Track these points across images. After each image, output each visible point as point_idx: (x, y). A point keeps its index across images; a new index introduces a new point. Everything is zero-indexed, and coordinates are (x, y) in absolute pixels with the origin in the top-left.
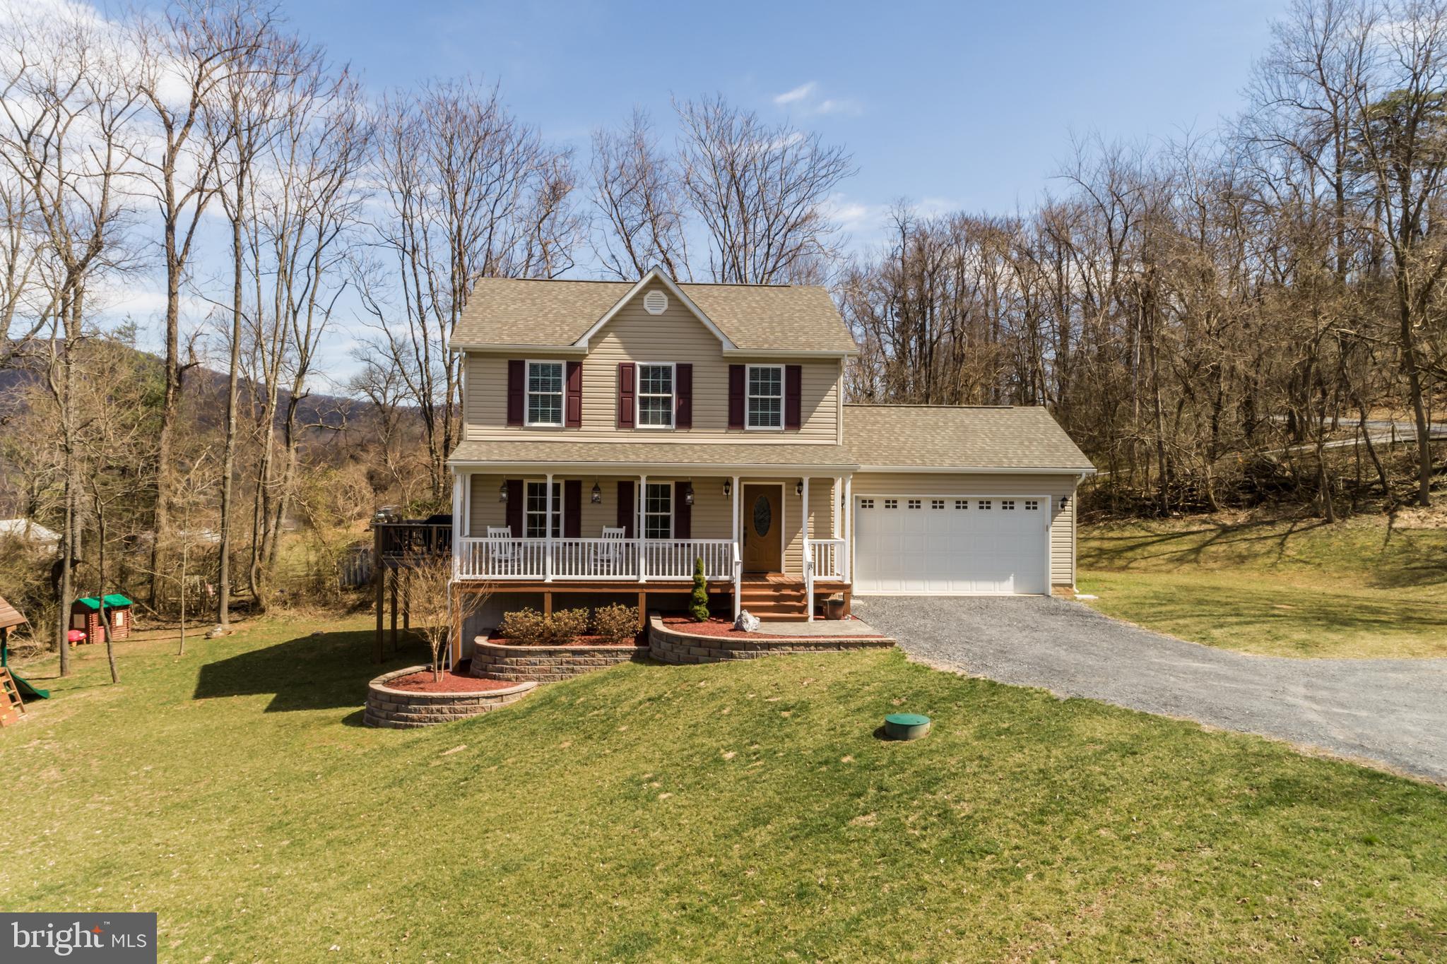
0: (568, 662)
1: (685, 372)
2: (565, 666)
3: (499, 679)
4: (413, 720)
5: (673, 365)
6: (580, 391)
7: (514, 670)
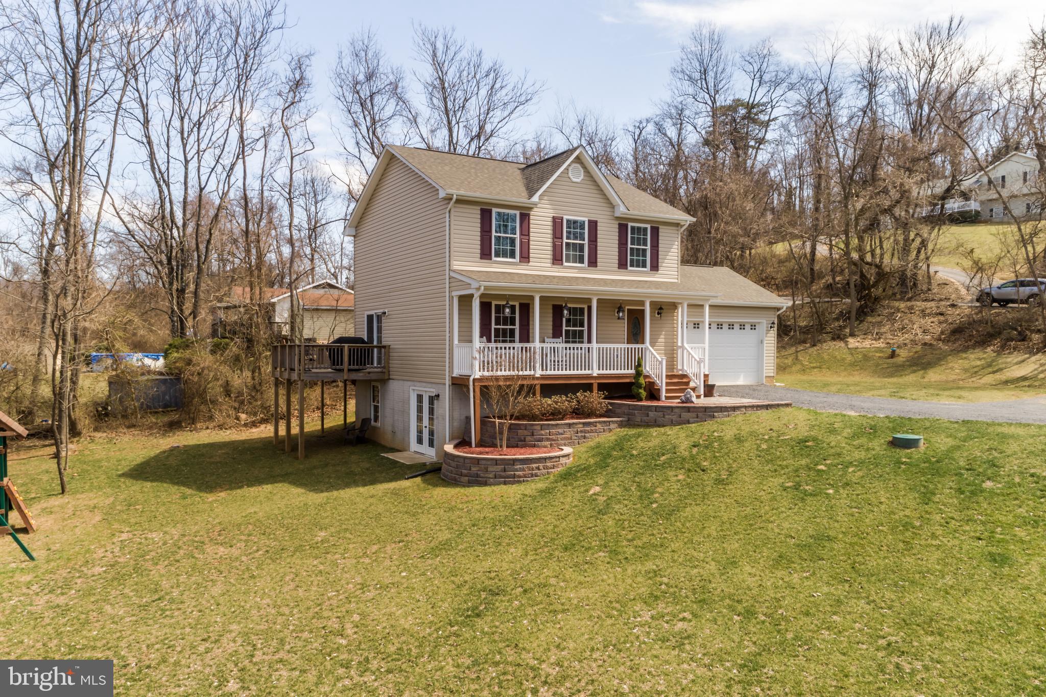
0: (581, 432)
1: (593, 225)
2: (580, 434)
3: (538, 447)
4: (520, 477)
5: (586, 219)
6: (529, 235)
7: (548, 439)
